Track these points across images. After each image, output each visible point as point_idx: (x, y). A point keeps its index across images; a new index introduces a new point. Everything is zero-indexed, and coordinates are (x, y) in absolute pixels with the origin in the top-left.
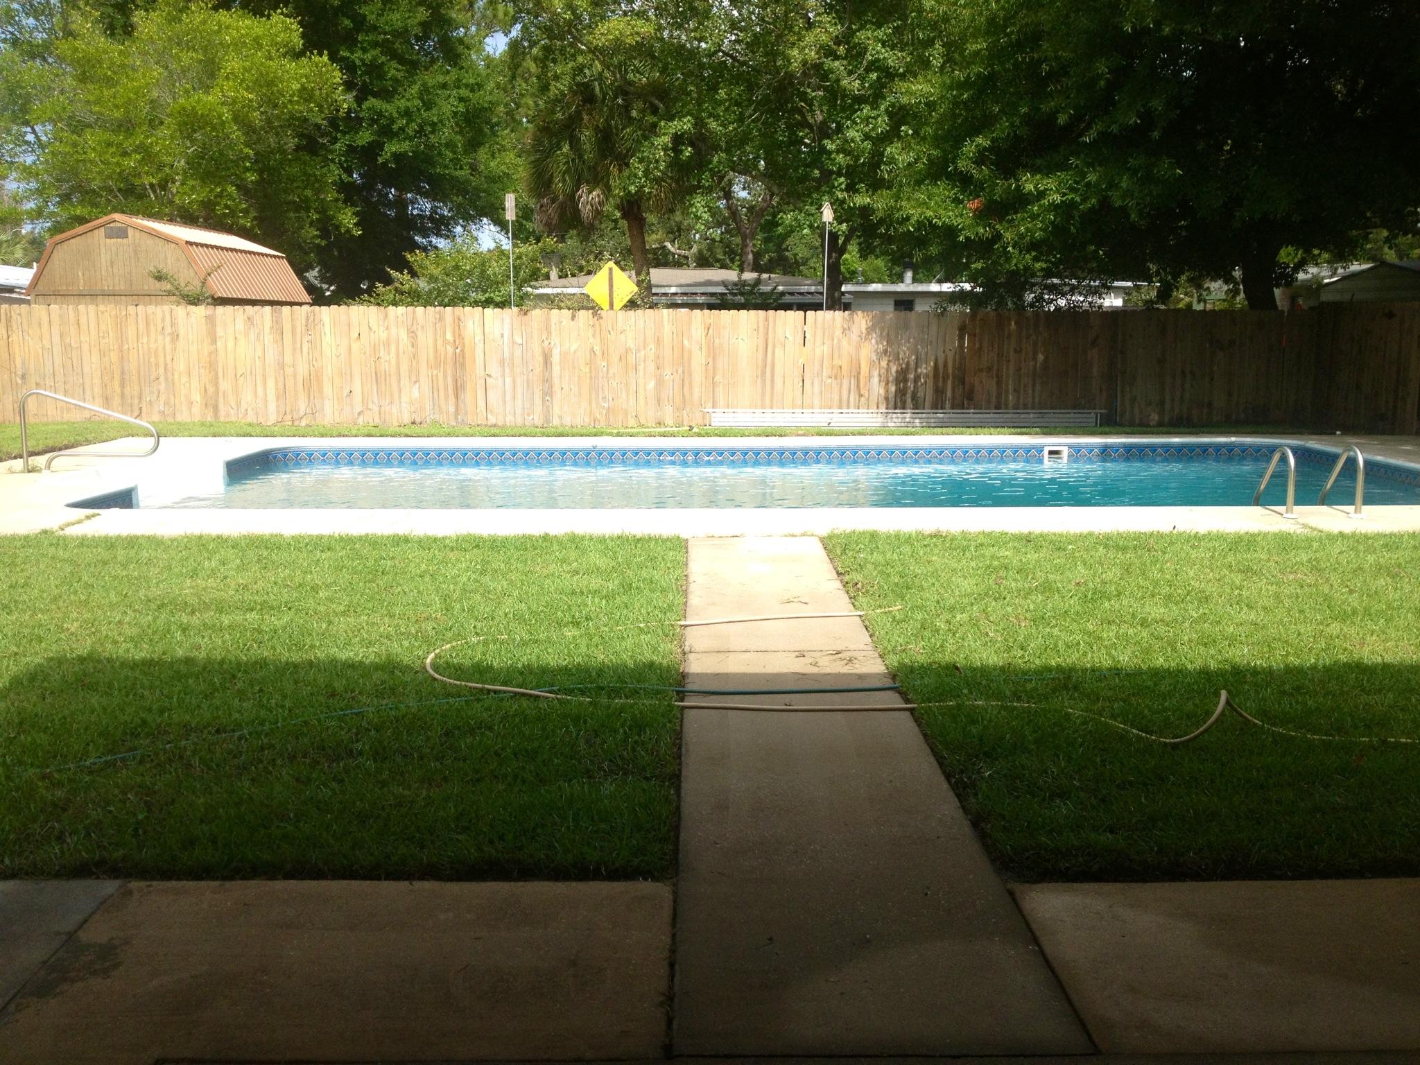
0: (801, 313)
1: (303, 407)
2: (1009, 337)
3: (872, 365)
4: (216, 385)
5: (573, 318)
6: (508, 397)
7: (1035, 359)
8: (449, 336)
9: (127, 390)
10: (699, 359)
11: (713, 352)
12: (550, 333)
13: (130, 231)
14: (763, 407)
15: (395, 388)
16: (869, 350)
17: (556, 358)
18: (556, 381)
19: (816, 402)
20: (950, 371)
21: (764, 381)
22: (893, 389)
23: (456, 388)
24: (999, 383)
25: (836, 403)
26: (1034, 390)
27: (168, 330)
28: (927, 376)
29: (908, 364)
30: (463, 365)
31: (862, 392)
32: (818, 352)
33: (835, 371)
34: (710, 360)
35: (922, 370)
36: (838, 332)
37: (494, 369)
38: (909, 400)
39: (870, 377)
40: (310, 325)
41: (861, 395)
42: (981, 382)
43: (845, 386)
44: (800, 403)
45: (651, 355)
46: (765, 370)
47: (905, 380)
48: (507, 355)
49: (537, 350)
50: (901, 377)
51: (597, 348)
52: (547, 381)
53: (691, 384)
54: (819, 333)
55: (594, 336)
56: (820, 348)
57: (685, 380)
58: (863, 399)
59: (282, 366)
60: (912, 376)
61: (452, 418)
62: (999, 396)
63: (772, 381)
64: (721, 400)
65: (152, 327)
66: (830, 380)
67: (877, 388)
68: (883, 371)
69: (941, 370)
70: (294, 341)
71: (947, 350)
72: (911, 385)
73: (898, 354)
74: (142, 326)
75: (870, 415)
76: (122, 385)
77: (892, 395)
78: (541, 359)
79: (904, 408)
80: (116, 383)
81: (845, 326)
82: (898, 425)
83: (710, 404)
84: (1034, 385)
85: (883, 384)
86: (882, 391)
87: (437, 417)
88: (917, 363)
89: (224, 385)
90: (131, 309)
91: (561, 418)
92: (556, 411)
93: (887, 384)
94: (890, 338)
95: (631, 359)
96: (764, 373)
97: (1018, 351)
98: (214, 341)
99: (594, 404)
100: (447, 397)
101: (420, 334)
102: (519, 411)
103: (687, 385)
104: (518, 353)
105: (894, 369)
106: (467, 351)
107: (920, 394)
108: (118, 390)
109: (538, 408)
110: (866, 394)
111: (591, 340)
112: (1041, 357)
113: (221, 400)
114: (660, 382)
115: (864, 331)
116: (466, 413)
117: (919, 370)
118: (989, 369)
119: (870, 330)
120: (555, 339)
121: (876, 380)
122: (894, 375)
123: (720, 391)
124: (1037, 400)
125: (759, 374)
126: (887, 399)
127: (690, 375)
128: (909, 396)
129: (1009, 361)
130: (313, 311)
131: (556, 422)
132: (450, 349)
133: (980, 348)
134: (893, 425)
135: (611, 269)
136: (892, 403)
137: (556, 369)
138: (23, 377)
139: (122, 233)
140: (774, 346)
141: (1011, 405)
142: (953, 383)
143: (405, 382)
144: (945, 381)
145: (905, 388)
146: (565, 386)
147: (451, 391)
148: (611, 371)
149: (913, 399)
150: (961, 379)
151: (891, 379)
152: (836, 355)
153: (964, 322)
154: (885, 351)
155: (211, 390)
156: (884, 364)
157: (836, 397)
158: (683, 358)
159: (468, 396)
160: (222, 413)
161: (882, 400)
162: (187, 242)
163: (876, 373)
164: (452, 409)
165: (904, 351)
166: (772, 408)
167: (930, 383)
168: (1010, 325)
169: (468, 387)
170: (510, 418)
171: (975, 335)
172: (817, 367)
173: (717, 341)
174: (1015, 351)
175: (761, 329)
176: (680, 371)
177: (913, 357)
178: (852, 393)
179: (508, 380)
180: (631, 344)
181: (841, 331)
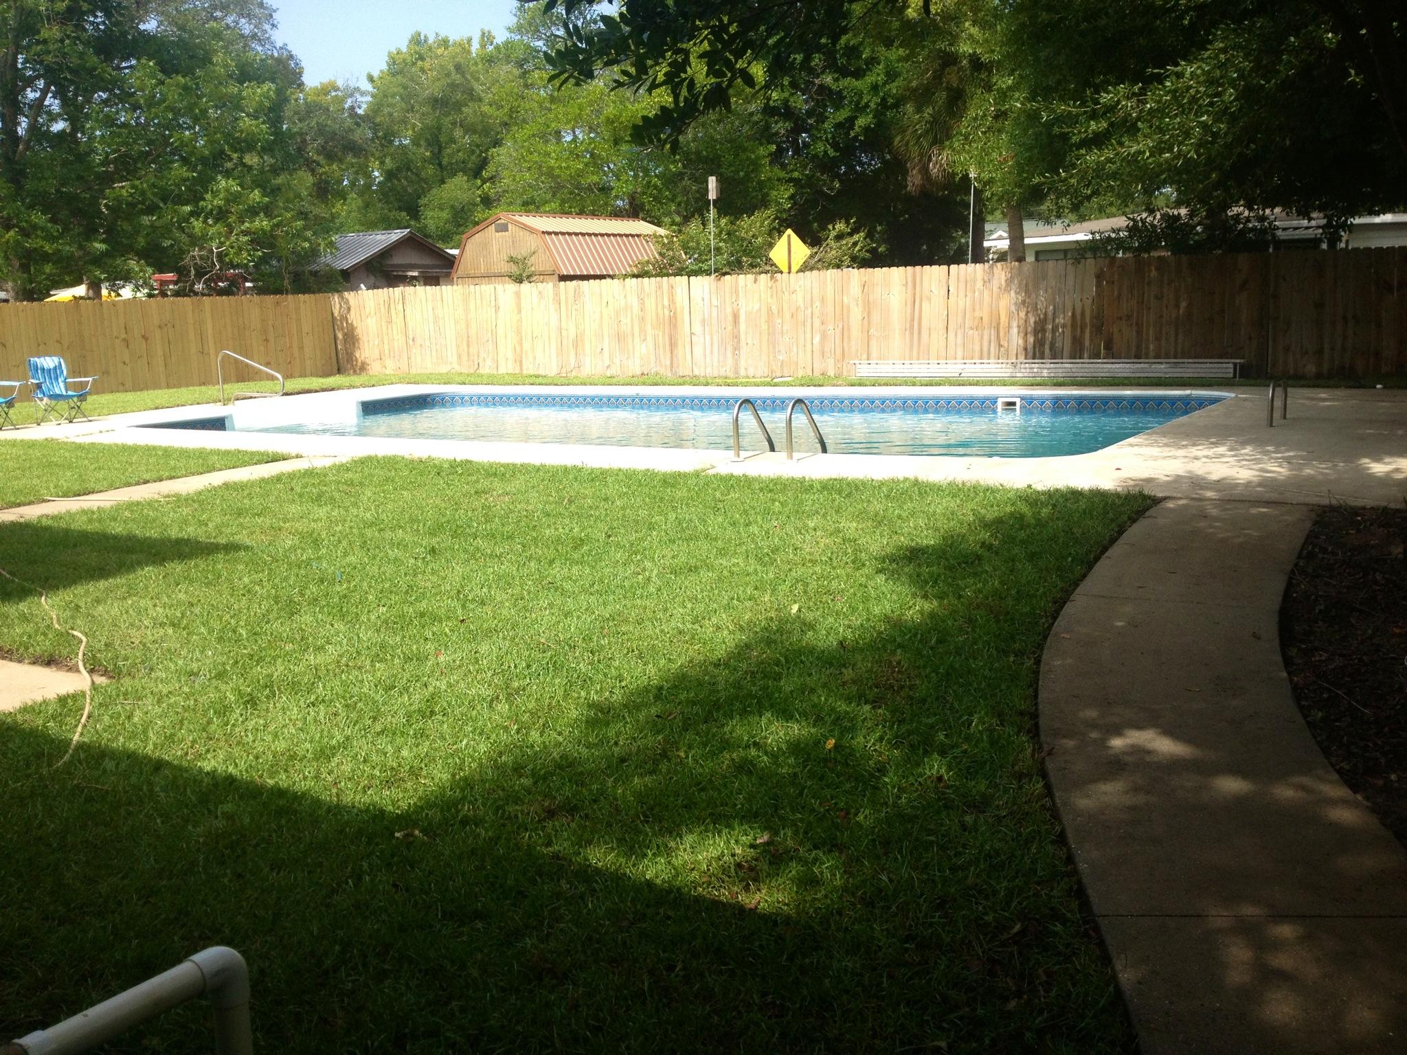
0: (945, 267)
1: (572, 360)
2: (1149, 284)
3: (1010, 318)
4: (521, 345)
5: (755, 281)
6: (708, 352)
7: (1177, 306)
8: (666, 303)
9: (471, 349)
10: (856, 314)
11: (868, 307)
12: (737, 296)
13: (510, 225)
14: (911, 358)
15: (631, 347)
16: (1008, 302)
17: (742, 318)
18: (743, 337)
19: (960, 354)
20: (1088, 320)
21: (912, 334)
22: (1031, 339)
23: (671, 344)
24: (1139, 333)
25: (977, 354)
26: (1176, 340)
27: (493, 303)
28: (1064, 326)
29: (1045, 314)
30: (675, 326)
31: (1002, 343)
32: (961, 304)
33: (976, 324)
34: (865, 315)
35: (1060, 320)
36: (979, 284)
37: (697, 328)
38: (1047, 351)
39: (1009, 327)
40: (577, 294)
41: (1000, 346)
42: (1120, 330)
43: (986, 338)
44: (944, 354)
45: (817, 312)
46: (914, 325)
47: (1044, 330)
48: (706, 316)
49: (729, 310)
50: (1039, 328)
51: (774, 308)
52: (736, 337)
53: (849, 337)
54: (962, 285)
55: (772, 296)
56: (960, 301)
57: (845, 332)
58: (1002, 349)
59: (560, 329)
60: (1050, 327)
61: (669, 370)
62: (1138, 347)
63: (920, 333)
64: (874, 353)
65: (484, 302)
66: (971, 332)
67: (1016, 340)
68: (1022, 322)
69: (1079, 317)
70: (567, 310)
71: (1084, 300)
72: (1049, 335)
73: (1036, 304)
74: (478, 302)
75: (1000, 366)
76: (468, 346)
77: (1030, 347)
78: (730, 318)
79: (1043, 358)
80: (465, 345)
81: (986, 278)
82: (1026, 375)
83: (865, 356)
84: (1177, 335)
85: (1022, 335)
86: (1021, 342)
87: (658, 369)
88: (1054, 314)
89: (527, 345)
90: (472, 287)
91: (746, 369)
92: (743, 363)
93: (1026, 334)
94: (1028, 288)
95: (801, 317)
96: (912, 327)
97: (1159, 297)
98: (520, 312)
99: (771, 358)
100: (665, 352)
101: (646, 300)
102: (716, 364)
103: (846, 339)
104: (714, 314)
105: (1032, 320)
106: (678, 311)
107: (1058, 344)
108: (466, 350)
109: (730, 361)
110: (1006, 345)
111: (770, 300)
112: (1184, 304)
113: (524, 356)
114: (824, 336)
115: (1003, 283)
116: (678, 366)
117: (1057, 320)
118: (1129, 317)
119: (1009, 282)
120: (742, 301)
121: (1015, 330)
122: (1032, 325)
123: (874, 343)
124: (1179, 349)
125: (908, 327)
126: (1026, 349)
127: (849, 330)
128: (1047, 347)
129: (1150, 309)
130: (578, 286)
131: (742, 372)
132: (667, 312)
133: (1119, 296)
134: (1021, 375)
135: (789, 236)
136: (1031, 354)
137: (743, 327)
138: (413, 340)
139: (504, 228)
140: (921, 300)
141: (1152, 354)
142: (1091, 332)
143: (637, 340)
144: (1083, 331)
145: (1044, 338)
146: (749, 341)
147: (667, 348)
148: (785, 328)
149: (1051, 349)
150: (1098, 328)
151: (1029, 329)
152: (977, 307)
153: (1102, 269)
154: (1024, 302)
155: (518, 349)
156: (1022, 314)
157: (977, 348)
158: (842, 314)
159: (680, 351)
160: (524, 367)
161: (1021, 351)
162: (543, 232)
163: (1015, 324)
164: (668, 363)
165: (1042, 300)
166: (918, 359)
167: (1068, 332)
168: (1150, 271)
169: (679, 343)
170: (709, 370)
171: (1113, 283)
172: (960, 320)
173: (871, 296)
174: (1157, 297)
175: (910, 284)
176: (840, 327)
177: (1051, 308)
178: (992, 344)
179: (708, 338)
180: (800, 303)
181: (982, 283)
